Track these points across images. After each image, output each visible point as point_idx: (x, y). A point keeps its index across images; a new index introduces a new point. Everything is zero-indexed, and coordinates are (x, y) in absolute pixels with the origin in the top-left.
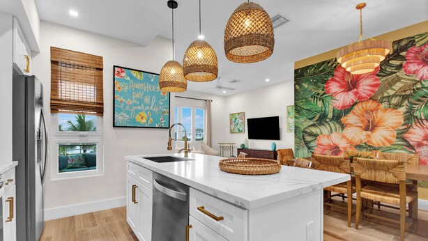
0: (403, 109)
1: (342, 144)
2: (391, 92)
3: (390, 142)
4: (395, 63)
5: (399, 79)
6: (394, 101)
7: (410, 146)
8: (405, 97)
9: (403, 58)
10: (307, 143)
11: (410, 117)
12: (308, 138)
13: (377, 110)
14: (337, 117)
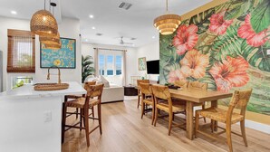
0: (209, 54)
1: (181, 77)
2: (203, 44)
3: (202, 75)
4: (205, 25)
5: (207, 35)
6: (205, 49)
7: (212, 78)
8: (210, 47)
9: (209, 22)
10: (165, 76)
11: (212, 59)
12: (166, 73)
13: (196, 55)
14: (178, 60)
